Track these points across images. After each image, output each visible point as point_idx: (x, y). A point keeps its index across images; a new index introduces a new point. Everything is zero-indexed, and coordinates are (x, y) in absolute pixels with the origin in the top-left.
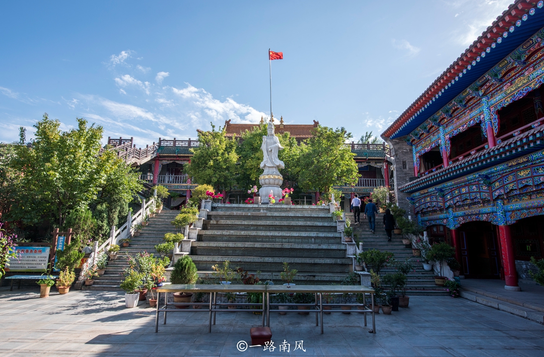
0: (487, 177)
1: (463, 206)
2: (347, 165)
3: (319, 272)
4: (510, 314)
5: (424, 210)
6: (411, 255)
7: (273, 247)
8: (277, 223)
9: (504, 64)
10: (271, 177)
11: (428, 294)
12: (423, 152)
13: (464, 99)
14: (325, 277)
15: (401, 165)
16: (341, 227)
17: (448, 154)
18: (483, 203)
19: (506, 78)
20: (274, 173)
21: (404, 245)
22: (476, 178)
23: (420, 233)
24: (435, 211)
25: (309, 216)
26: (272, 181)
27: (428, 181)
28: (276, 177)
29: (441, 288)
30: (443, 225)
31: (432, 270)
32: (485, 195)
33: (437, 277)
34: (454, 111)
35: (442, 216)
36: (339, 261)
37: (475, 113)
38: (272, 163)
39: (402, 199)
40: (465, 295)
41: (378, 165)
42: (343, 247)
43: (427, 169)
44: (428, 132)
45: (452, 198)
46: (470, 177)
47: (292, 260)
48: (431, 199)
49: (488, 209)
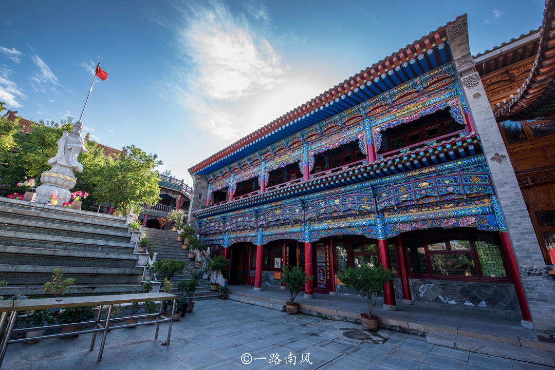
0: (257, 212)
1: (236, 231)
2: (150, 187)
3: (100, 284)
4: (261, 307)
5: (207, 233)
6: (194, 266)
7: (39, 253)
8: (54, 226)
9: (279, 144)
10: (61, 176)
11: (204, 299)
12: (216, 189)
13: (252, 159)
14: (108, 288)
15: (198, 196)
16: (135, 239)
17: (233, 194)
18: (250, 230)
19: (278, 153)
20: (66, 173)
21: (189, 258)
22: (250, 211)
23: (204, 249)
24: (215, 234)
25: (101, 224)
26: (60, 181)
27: (217, 210)
28: (68, 178)
29: (214, 293)
30: (219, 245)
31: (209, 279)
32: (253, 224)
33: (212, 284)
34: (244, 165)
35: (220, 237)
36: (128, 271)
37: (256, 169)
38: (68, 161)
39: (193, 222)
40: (231, 296)
41: (174, 196)
42: (135, 257)
43: (215, 202)
44: (223, 176)
45: (231, 224)
46: (247, 210)
47: (66, 270)
48: (215, 224)
49: (253, 234)
